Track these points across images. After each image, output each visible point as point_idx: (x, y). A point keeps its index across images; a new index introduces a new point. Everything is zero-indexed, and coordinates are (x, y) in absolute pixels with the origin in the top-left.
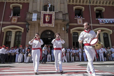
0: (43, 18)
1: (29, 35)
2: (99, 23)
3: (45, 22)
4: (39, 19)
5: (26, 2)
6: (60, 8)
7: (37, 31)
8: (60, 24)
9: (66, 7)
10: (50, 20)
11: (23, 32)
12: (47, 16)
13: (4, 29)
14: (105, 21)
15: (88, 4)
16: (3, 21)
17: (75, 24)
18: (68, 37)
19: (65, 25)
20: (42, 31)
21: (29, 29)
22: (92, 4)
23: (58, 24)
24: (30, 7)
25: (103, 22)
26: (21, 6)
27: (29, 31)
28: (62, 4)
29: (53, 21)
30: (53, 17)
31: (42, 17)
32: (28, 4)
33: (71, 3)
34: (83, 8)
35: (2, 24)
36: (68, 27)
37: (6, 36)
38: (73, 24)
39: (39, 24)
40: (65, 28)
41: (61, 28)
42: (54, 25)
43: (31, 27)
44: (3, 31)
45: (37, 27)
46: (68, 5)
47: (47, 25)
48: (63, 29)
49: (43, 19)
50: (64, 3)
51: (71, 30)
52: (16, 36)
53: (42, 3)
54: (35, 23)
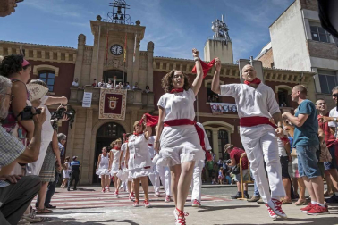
0: (104, 101)
1: (74, 133)
2: (211, 112)
3: (107, 110)
4: (95, 102)
5: (67, 61)
6: (139, 79)
7: (90, 123)
8: (136, 113)
9: (151, 77)
10: (117, 106)
11: (60, 125)
12: (112, 99)
14: (223, 108)
20: (100, 124)
21: (73, 121)
23: (133, 113)
24: (77, 74)
25: (218, 109)
26: (57, 70)
27: (74, 124)
28: (143, 71)
29: (123, 108)
30: (124, 101)
31: (102, 99)
32: (73, 66)
33: (161, 69)
39: (95, 112)
42: (124, 117)
45: (90, 116)
46: (155, 73)
47: (111, 116)
49: (103, 105)
50: (146, 69)
53: (102, 67)
54: (86, 109)
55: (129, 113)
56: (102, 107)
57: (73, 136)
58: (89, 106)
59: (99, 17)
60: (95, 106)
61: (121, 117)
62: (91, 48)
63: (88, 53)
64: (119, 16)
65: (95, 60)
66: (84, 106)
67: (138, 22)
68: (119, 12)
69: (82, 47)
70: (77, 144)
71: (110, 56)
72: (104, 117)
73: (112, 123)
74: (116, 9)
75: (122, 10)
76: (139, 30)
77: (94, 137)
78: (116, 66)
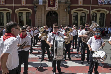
0: (48, 1)
1: (37, 16)
2: (98, 4)
4: (44, 2)
7: (43, 12)
8: (62, 6)
10: (54, 3)
11: (32, 13)
13: (17, 11)
14: (104, 2)
16: (14, 4)
17: (76, 5)
18: (69, 17)
19: (67, 6)
20: (47, 12)
21: (36, 11)
23: (61, 6)
25: (102, 3)
27: (37, 12)
29: (57, 4)
35: (14, 6)
36: (69, 9)
37: (19, 16)
38: (74, 5)
39: (45, 6)
40: (66, 10)
41: (63, 10)
42: (57, 8)
43: (38, 8)
44: (16, 13)
45: (43, 9)
47: (51, 8)
48: (65, 11)
51: (72, 11)
52: (27, 16)
54: (41, 5)
55: (59, 6)
56: (47, 4)
57: (37, 17)
58: (42, 4)
60: (44, 4)
61: (56, 9)
66: (39, 4)
70: (39, 20)
72: (48, 9)
73: (53, 11)
77: (45, 17)
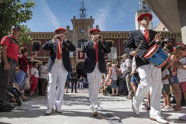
3: (79, 58)
4: (74, 55)
7: (73, 63)
12: (81, 53)
15: (117, 37)
16: (46, 56)
20: (77, 64)
22: (121, 37)
31: (77, 54)
34: (113, 42)
35: (46, 58)
39: (75, 59)
47: (81, 60)
53: (77, 39)
54: (71, 58)
56: (77, 57)
58: (72, 56)
59: (74, 17)
60: (75, 57)
62: (72, 31)
63: (71, 34)
64: (83, 15)
65: (74, 36)
67: (91, 17)
68: (83, 13)
69: (68, 31)
71: (80, 34)
72: (78, 61)
74: (82, 12)
75: (84, 12)
76: (91, 21)
78: (82, 38)
